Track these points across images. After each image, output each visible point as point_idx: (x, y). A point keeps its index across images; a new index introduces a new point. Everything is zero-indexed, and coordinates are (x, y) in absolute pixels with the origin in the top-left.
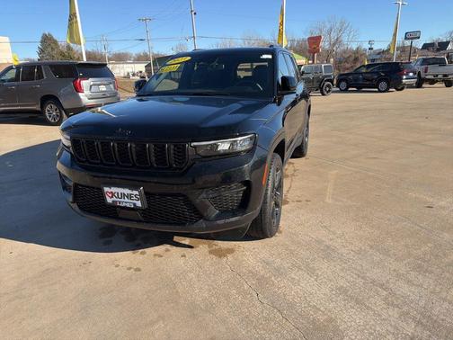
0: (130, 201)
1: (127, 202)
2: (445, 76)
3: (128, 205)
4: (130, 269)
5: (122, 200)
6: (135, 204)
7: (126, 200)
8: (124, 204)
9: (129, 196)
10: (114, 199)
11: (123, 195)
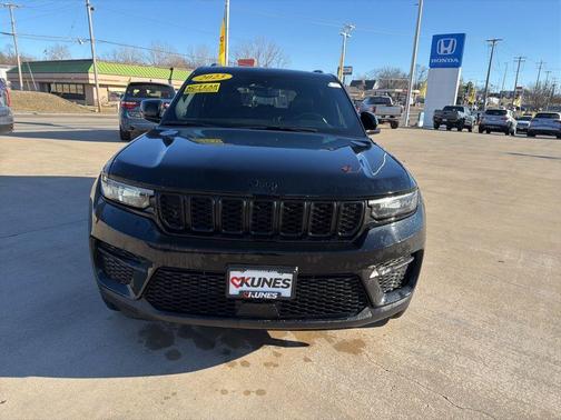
0: (271, 289)
1: (266, 292)
2: (392, 117)
3: (268, 296)
4: (247, 393)
5: (259, 288)
6: (279, 294)
7: (266, 287)
8: (261, 295)
9: (273, 283)
10: (245, 287)
11: (263, 281)
